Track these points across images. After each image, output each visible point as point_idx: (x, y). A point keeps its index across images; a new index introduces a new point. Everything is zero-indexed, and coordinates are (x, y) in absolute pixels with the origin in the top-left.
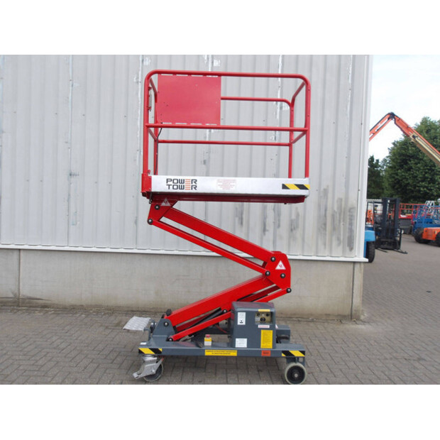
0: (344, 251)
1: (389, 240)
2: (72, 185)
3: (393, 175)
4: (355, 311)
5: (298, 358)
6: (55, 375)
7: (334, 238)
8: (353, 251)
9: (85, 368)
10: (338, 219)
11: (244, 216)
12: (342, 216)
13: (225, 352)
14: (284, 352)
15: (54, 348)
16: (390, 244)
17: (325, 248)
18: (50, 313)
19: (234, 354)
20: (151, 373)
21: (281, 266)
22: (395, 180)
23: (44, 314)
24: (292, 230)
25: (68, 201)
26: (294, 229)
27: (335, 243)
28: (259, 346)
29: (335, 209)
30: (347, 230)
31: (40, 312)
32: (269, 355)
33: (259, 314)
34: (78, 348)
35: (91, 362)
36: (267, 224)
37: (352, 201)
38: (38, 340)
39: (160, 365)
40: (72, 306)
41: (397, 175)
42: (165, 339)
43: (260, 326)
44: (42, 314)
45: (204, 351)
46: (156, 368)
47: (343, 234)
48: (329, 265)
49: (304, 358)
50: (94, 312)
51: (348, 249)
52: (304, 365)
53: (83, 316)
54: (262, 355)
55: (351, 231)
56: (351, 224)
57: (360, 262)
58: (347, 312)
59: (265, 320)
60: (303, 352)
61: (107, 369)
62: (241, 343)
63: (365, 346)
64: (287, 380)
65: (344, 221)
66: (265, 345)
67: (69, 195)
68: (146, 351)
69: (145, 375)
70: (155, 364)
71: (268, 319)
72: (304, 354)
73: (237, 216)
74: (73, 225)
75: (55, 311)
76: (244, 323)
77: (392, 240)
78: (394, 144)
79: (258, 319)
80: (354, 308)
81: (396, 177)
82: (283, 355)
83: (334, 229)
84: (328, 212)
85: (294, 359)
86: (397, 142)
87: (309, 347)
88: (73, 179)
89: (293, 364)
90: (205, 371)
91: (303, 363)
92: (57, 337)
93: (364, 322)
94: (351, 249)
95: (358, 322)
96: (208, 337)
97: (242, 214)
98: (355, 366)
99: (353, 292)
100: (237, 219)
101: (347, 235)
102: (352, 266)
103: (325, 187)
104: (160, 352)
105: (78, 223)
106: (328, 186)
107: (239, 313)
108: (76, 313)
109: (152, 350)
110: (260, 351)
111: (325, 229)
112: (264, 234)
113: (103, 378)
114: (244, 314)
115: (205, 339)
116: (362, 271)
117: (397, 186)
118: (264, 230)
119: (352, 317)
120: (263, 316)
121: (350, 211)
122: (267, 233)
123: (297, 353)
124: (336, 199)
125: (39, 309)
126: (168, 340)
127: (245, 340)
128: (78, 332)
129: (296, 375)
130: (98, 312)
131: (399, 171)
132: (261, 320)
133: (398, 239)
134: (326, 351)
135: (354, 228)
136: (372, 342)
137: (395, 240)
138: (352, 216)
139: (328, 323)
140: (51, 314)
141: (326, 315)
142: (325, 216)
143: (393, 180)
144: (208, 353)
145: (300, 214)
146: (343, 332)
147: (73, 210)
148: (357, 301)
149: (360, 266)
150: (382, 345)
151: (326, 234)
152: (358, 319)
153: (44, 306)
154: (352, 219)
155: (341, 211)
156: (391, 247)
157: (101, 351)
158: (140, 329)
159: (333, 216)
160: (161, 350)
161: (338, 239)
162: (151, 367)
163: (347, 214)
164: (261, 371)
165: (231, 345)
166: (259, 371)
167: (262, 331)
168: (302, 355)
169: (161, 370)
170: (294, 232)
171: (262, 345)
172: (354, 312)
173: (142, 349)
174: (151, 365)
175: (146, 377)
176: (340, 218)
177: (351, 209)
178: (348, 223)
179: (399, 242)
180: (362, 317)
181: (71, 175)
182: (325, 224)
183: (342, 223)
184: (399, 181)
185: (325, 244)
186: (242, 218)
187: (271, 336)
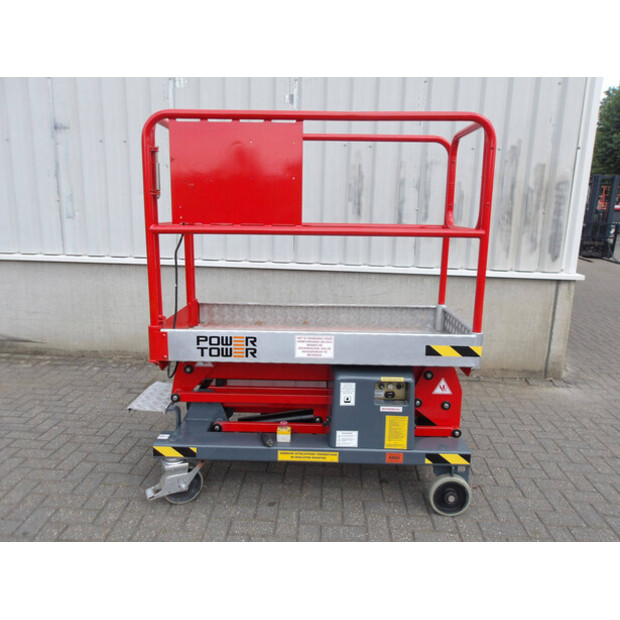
0: (540, 262)
1: (597, 243)
2: (59, 146)
3: (604, 142)
4: (554, 363)
5: (456, 466)
6: (13, 488)
7: (525, 239)
8: (559, 260)
9: (70, 472)
10: (534, 202)
11: (364, 200)
12: (543, 198)
13: (316, 455)
14: (429, 456)
15: (30, 431)
16: (597, 249)
17: (507, 256)
18: (43, 364)
19: (333, 458)
20: (178, 490)
21: (443, 388)
22: (607, 150)
23: (34, 365)
25: (57, 175)
27: (525, 246)
28: (381, 444)
29: (531, 184)
30: (550, 223)
31: (27, 361)
32: (401, 461)
33: (381, 385)
34: (69, 431)
35: (84, 460)
36: (404, 212)
37: (564, 168)
38: (6, 413)
39: (197, 476)
40: (81, 351)
41: (611, 141)
42: (207, 426)
43: (383, 409)
44: (30, 365)
45: (276, 451)
46: (189, 482)
47: (543, 231)
48: (514, 286)
49: (467, 467)
50: (115, 362)
51: (548, 257)
52: (467, 480)
53: (96, 369)
54: (387, 461)
55: (558, 224)
56: (558, 212)
57: (568, 281)
58: (539, 365)
59: (393, 395)
60: (467, 457)
61: (108, 474)
62: (347, 439)
63: (573, 430)
64: (435, 508)
65: (544, 207)
66: (392, 443)
67: (57, 165)
68: (167, 451)
69: (167, 493)
70: (186, 474)
71: (399, 393)
72: (468, 460)
73: (349, 200)
74: (70, 217)
75: (53, 360)
76: (353, 403)
77: (602, 244)
78: (607, 93)
79: (380, 393)
80: (551, 360)
81: (609, 145)
82: (427, 461)
83: (526, 221)
84: (516, 191)
85: (449, 469)
86: (614, 90)
87: (473, 432)
88: (61, 136)
89: (445, 479)
90: (283, 482)
91: (465, 475)
92: (43, 409)
93: (567, 383)
94: (555, 257)
95: (556, 383)
96: (282, 426)
97: (359, 195)
98: (559, 474)
99: (551, 333)
100: (351, 205)
101: (549, 232)
102: (554, 286)
103: (515, 143)
104: (192, 454)
105: (77, 214)
106: (520, 141)
107: (342, 385)
108: (84, 365)
109: (177, 449)
110: (385, 453)
111: (509, 222)
113: (96, 494)
114: (353, 385)
115: (279, 429)
116: (572, 297)
117: (609, 160)
119: (548, 374)
120: (391, 387)
121: (557, 189)
123: (453, 458)
124: (534, 165)
125: (28, 357)
126: (212, 429)
127: (355, 434)
128: (80, 400)
129: (451, 499)
130: (120, 363)
131: (615, 135)
132: (387, 395)
133: (611, 241)
134: (505, 440)
135: (563, 219)
136: (585, 421)
137: (606, 243)
138: (561, 197)
139: (505, 384)
140: (45, 366)
141: (502, 369)
142: (512, 197)
143: (604, 150)
144: (282, 457)
145: (465, 194)
146: (531, 401)
147: (65, 191)
148: (558, 347)
149: (569, 289)
150: (604, 427)
151: (510, 231)
152: (558, 377)
153: (37, 352)
154: (560, 201)
155: (542, 189)
156: (597, 254)
157: (106, 437)
158: (160, 410)
159: (526, 198)
160: (194, 450)
161: (533, 240)
162: (178, 480)
163: (553, 193)
164: (387, 482)
165: (328, 441)
166: (381, 482)
167: (387, 417)
168: (464, 462)
169: (199, 484)
171: (387, 442)
172: (550, 366)
173: (159, 449)
174: (177, 474)
175: (171, 496)
176: (538, 201)
177: (559, 184)
178: (552, 211)
179: (613, 247)
180: (564, 374)
181: (56, 128)
182: (510, 214)
183: (541, 211)
184: (614, 151)
185: (508, 251)
186: (359, 204)
187: (406, 428)
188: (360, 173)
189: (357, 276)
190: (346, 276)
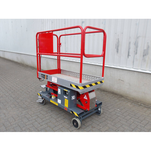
13: (55, 103)
14: (71, 111)
24: (144, 56)
26: (145, 55)
32: (67, 110)
36: (130, 52)
43: (64, 97)
46: (42, 101)
62: (59, 101)
68: (39, 94)
70: (42, 99)
97: (118, 47)
104: (41, 96)
112: (128, 57)
114: (60, 90)
118: (128, 55)
122: (129, 57)
123: (76, 114)
144: (51, 101)
162: (40, 100)
167: (65, 99)
170: (145, 57)
171: (65, 105)
186: (118, 49)
187: (68, 103)
188: (118, 41)
189: (116, 69)
190: (113, 69)
